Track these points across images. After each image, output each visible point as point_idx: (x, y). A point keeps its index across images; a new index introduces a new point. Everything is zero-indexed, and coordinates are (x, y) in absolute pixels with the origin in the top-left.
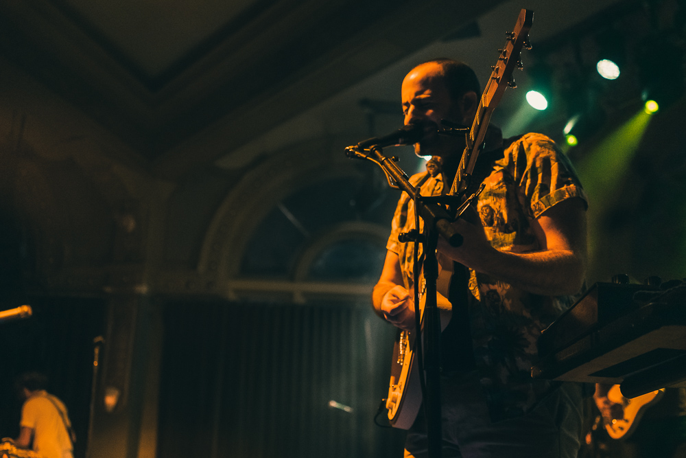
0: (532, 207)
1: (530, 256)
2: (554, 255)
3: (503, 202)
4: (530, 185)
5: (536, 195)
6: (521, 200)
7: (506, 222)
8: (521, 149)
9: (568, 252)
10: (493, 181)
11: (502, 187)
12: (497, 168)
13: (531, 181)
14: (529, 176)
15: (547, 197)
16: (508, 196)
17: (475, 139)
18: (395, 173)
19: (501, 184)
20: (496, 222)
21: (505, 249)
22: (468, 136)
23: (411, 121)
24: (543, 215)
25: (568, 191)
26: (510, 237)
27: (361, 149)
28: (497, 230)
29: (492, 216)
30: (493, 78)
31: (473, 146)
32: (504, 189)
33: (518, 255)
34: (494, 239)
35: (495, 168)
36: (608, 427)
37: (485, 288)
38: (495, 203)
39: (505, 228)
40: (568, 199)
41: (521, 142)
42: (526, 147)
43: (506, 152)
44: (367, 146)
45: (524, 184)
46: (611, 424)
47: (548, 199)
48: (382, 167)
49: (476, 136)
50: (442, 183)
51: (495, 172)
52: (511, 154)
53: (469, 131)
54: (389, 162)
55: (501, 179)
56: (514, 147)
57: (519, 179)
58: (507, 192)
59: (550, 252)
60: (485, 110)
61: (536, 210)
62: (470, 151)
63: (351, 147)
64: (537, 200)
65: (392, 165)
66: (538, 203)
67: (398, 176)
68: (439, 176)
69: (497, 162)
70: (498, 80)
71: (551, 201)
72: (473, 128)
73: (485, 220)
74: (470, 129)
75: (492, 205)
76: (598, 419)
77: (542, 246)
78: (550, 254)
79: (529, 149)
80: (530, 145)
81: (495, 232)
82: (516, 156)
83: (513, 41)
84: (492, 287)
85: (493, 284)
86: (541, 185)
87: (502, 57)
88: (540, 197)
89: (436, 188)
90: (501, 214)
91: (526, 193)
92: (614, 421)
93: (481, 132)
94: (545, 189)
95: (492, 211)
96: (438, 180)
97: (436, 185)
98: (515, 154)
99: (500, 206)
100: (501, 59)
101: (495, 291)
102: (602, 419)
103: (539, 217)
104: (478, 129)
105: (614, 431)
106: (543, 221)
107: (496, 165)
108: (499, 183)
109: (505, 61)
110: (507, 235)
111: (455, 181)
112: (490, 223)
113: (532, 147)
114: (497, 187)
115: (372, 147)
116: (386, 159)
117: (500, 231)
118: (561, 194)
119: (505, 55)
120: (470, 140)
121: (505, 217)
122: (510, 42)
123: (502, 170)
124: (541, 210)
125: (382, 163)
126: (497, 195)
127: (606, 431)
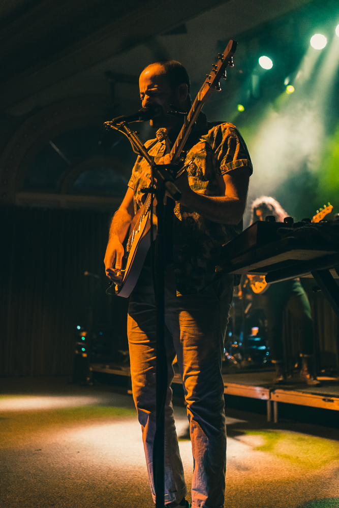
0: (221, 168)
1: (214, 198)
2: (228, 200)
3: (203, 162)
4: (221, 154)
5: (224, 160)
6: (214, 162)
7: (204, 175)
8: (219, 130)
9: (236, 198)
10: (198, 148)
11: (204, 152)
12: (202, 140)
13: (223, 152)
14: (222, 148)
15: (230, 164)
16: (207, 159)
17: (191, 120)
18: (138, 144)
19: (203, 151)
20: (197, 174)
21: (201, 192)
22: (186, 118)
23: (146, 105)
24: (226, 174)
25: (243, 163)
26: (205, 184)
27: (114, 124)
28: (198, 179)
29: (195, 170)
30: (207, 82)
31: (189, 125)
32: (205, 154)
33: (207, 197)
34: (195, 184)
35: (200, 139)
36: (252, 286)
37: (186, 215)
38: (198, 162)
39: (202, 178)
40: (242, 167)
41: (220, 126)
42: (222, 130)
43: (210, 132)
44: (119, 121)
45: (218, 153)
46: (254, 285)
47: (231, 165)
48: (129, 138)
49: (191, 119)
50: (165, 146)
51: (201, 142)
52: (213, 133)
53: (187, 115)
54: (134, 136)
55: (203, 147)
56: (215, 129)
57: (215, 149)
58: (206, 156)
59: (226, 197)
60: (199, 103)
61: (222, 170)
62: (186, 128)
63: (108, 122)
64: (224, 164)
65: (135, 138)
66: (224, 166)
67: (140, 147)
68: (164, 142)
69: (203, 136)
70: (209, 84)
71: (232, 166)
72: (190, 113)
73: (191, 172)
74: (188, 113)
75: (196, 163)
76: (247, 281)
77: (222, 193)
78: (226, 198)
79: (224, 131)
80: (225, 129)
81: (196, 180)
82: (216, 134)
83: (222, 60)
84: (190, 215)
85: (191, 213)
86: (228, 155)
87: (214, 69)
88: (226, 163)
89: (161, 149)
90: (201, 170)
91: (218, 159)
92: (257, 283)
93: (195, 116)
94: (230, 159)
95: (196, 166)
96: (163, 144)
97: (161, 147)
98: (215, 133)
99: (201, 164)
100: (214, 71)
101: (192, 218)
102: (249, 281)
103: (224, 175)
104: (193, 114)
105: (256, 288)
106: (226, 177)
107: (201, 138)
108: (202, 150)
109: (216, 72)
110: (203, 182)
111: (174, 146)
112: (194, 174)
113: (226, 131)
114: (201, 152)
115: (122, 123)
116: (132, 133)
117: (200, 179)
118: (238, 163)
119: (216, 69)
120: (187, 121)
121: (204, 171)
122: (220, 60)
123: (205, 142)
124: (226, 171)
125: (129, 136)
126: (200, 157)
127: (251, 289)
